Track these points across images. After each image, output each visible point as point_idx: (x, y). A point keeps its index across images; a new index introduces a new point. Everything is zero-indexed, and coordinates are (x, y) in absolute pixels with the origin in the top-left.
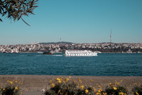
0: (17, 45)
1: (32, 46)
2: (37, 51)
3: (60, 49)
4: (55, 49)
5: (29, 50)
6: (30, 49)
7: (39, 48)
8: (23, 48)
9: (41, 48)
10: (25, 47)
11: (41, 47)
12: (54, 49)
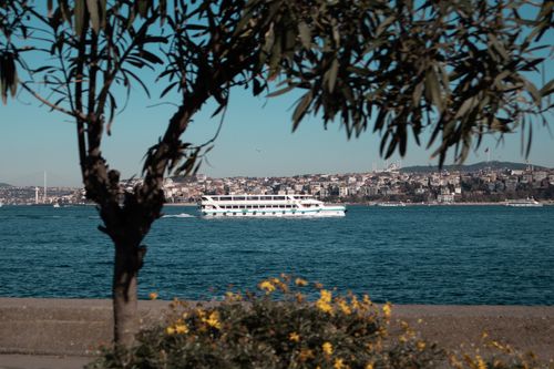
0: (296, 177)
1: (353, 179)
2: (369, 198)
3: (458, 191)
4: (439, 192)
5: (341, 195)
6: (344, 192)
7: (378, 187)
8: (319, 188)
9: (386, 189)
10: (326, 184)
11: (389, 184)
12: (436, 192)
